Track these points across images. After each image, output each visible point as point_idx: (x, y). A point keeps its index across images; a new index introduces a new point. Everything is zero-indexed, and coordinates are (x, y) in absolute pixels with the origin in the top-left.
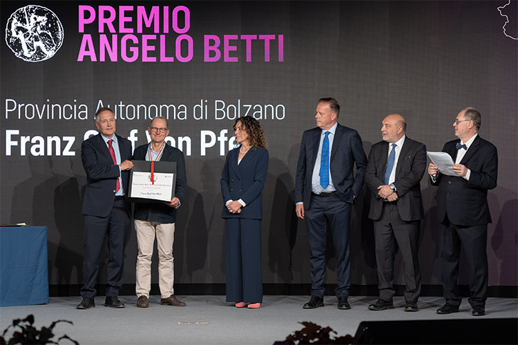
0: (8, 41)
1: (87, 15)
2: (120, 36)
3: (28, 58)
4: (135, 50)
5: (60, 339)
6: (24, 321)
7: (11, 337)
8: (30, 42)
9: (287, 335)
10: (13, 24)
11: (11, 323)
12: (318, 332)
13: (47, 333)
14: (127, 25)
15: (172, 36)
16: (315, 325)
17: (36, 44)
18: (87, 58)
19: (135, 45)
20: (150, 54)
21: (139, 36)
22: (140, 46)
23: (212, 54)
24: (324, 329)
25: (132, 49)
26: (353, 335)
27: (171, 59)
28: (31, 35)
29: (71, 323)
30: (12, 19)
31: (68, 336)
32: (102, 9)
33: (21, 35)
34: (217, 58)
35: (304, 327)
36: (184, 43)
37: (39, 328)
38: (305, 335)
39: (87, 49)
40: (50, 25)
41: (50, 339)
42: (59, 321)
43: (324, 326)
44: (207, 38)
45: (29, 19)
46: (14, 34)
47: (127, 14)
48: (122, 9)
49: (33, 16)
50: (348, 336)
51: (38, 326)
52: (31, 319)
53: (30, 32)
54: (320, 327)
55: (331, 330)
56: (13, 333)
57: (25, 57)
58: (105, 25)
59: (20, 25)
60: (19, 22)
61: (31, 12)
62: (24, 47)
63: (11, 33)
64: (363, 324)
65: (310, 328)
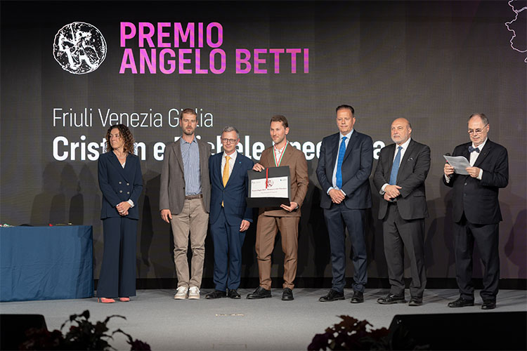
0: (56, 55)
1: (128, 31)
2: (159, 50)
3: (74, 71)
4: (172, 63)
5: (114, 332)
6: (80, 316)
7: (68, 331)
8: (76, 56)
9: (326, 328)
10: (60, 40)
11: (68, 318)
12: (355, 324)
13: (102, 327)
14: (165, 40)
15: (206, 50)
16: (352, 318)
17: (81, 58)
18: (128, 70)
19: (173, 59)
20: (186, 66)
21: (176, 50)
22: (176, 59)
23: (243, 66)
24: (360, 322)
25: (169, 62)
26: (388, 328)
27: (205, 72)
28: (76, 49)
29: (124, 318)
30: (59, 35)
31: (122, 329)
32: (142, 25)
33: (67, 50)
34: (248, 70)
35: (342, 320)
36: (218, 56)
37: (94, 323)
38: (343, 328)
39: (128, 62)
40: (94, 40)
41: (104, 333)
42: (113, 316)
43: (360, 319)
44: (238, 52)
45: (75, 35)
46: (61, 49)
47: (165, 29)
48: (160, 25)
49: (79, 32)
50: (384, 329)
51: (93, 320)
52: (86, 314)
53: (76, 47)
54: (357, 320)
55: (368, 323)
56: (69, 327)
57: (71, 70)
58: (145, 40)
59: (66, 40)
60: (65, 38)
61: (77, 28)
62: (71, 60)
63: (58, 48)
64: (397, 317)
65: (348, 321)
